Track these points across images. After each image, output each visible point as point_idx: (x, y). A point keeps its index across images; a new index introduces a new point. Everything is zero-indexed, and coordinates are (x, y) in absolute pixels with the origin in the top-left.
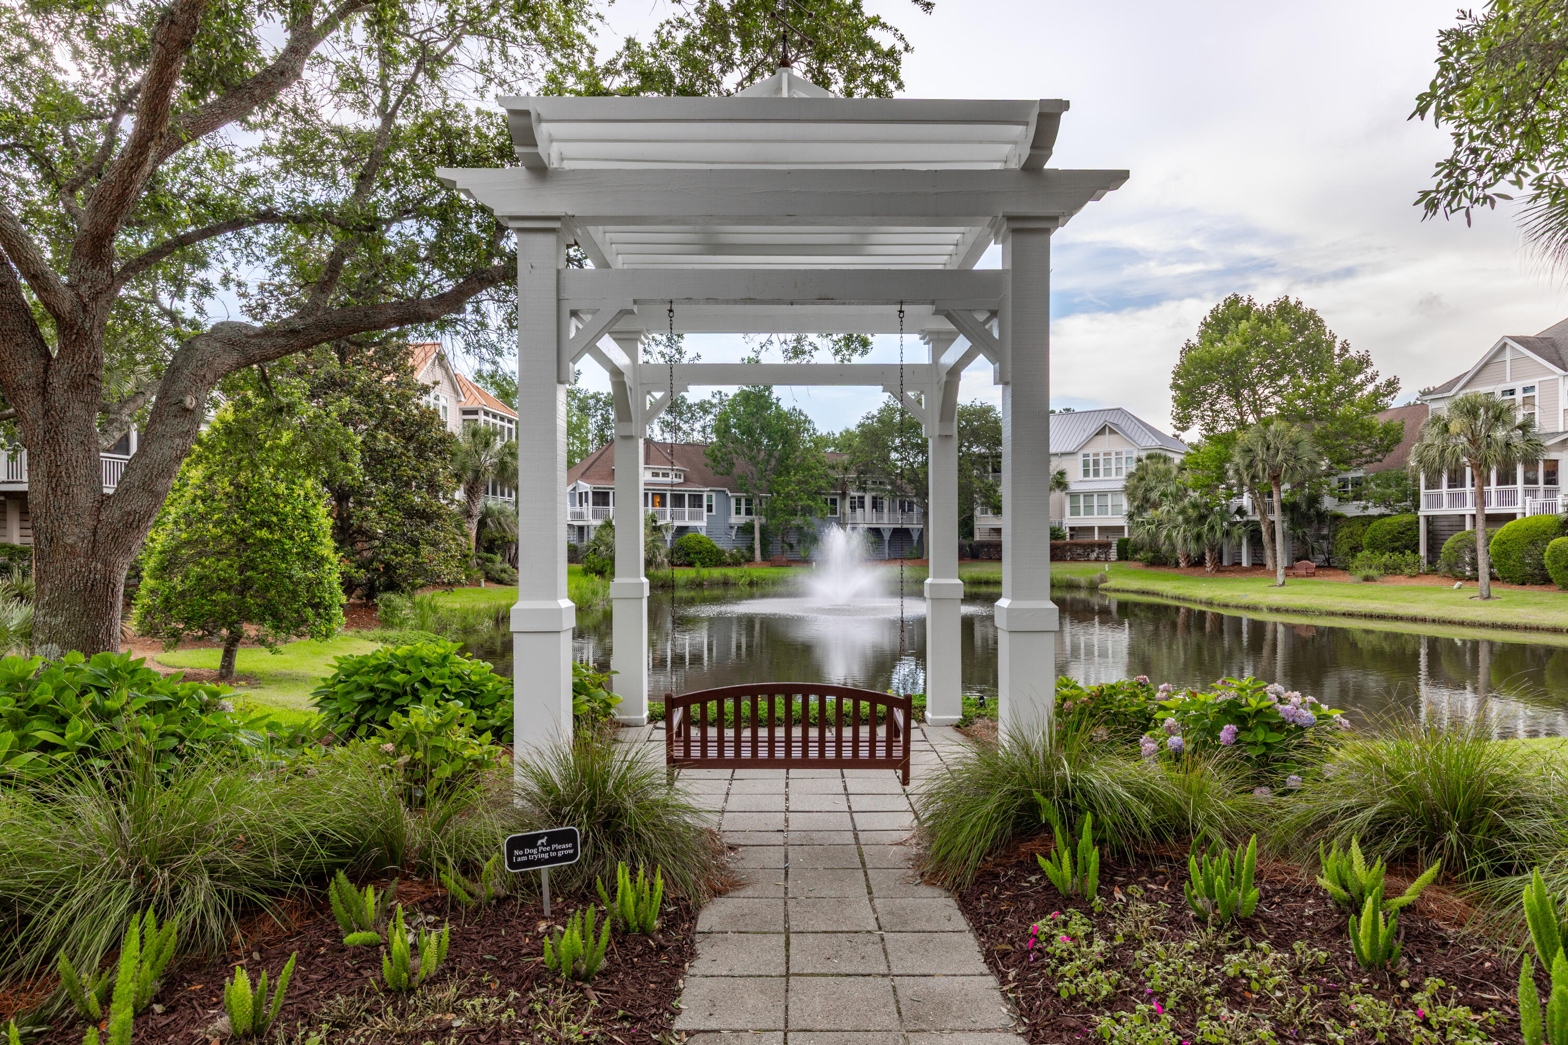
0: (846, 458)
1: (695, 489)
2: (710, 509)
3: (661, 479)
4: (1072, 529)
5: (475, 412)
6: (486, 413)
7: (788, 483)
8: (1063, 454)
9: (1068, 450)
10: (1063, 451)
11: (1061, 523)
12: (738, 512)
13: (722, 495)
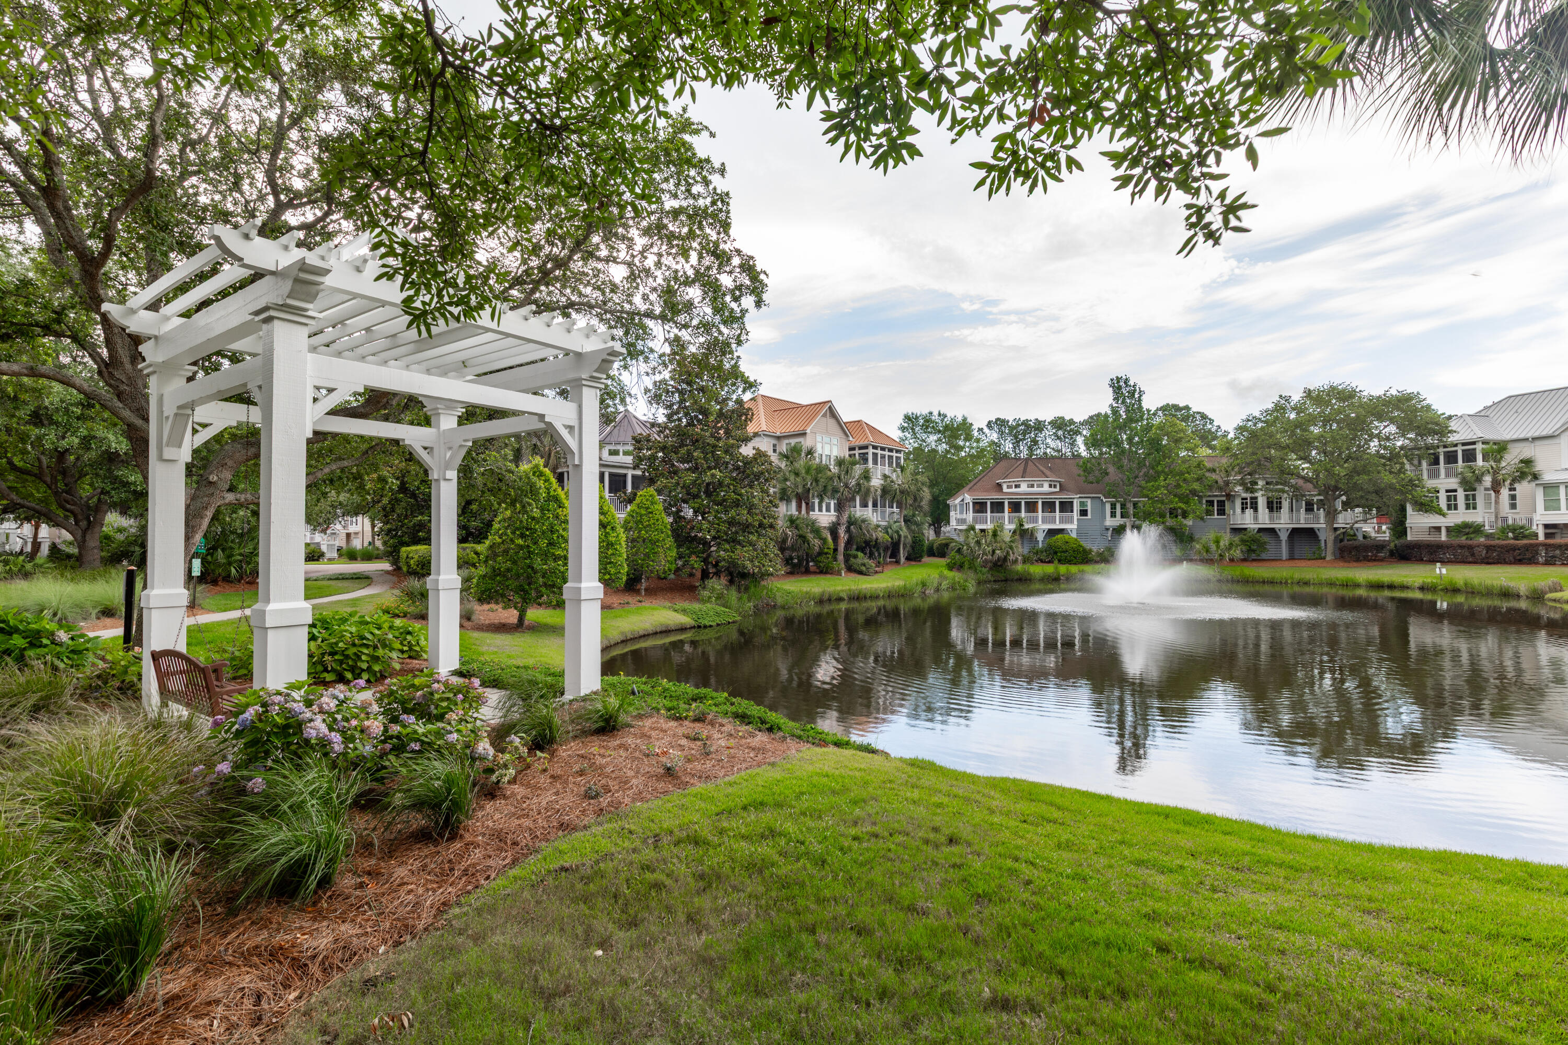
0: (1225, 461)
1: (1065, 497)
2: (1084, 513)
3: (1035, 489)
4: (1546, 526)
5: (866, 447)
6: (875, 447)
7: (1158, 488)
8: (1535, 439)
9: (1544, 433)
10: (1536, 434)
11: (1530, 521)
12: (1113, 515)
13: (1097, 502)
